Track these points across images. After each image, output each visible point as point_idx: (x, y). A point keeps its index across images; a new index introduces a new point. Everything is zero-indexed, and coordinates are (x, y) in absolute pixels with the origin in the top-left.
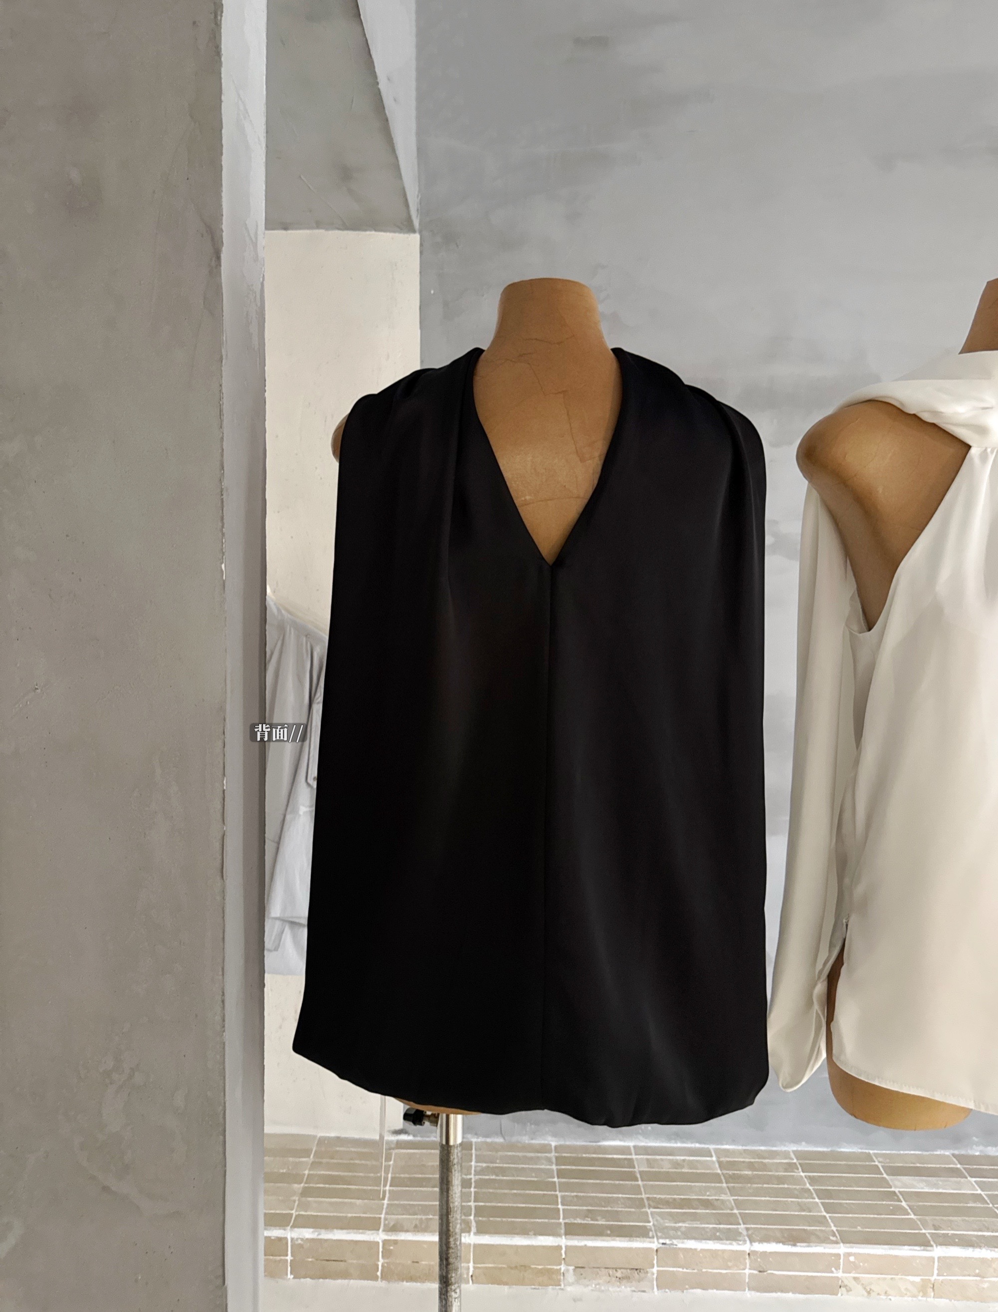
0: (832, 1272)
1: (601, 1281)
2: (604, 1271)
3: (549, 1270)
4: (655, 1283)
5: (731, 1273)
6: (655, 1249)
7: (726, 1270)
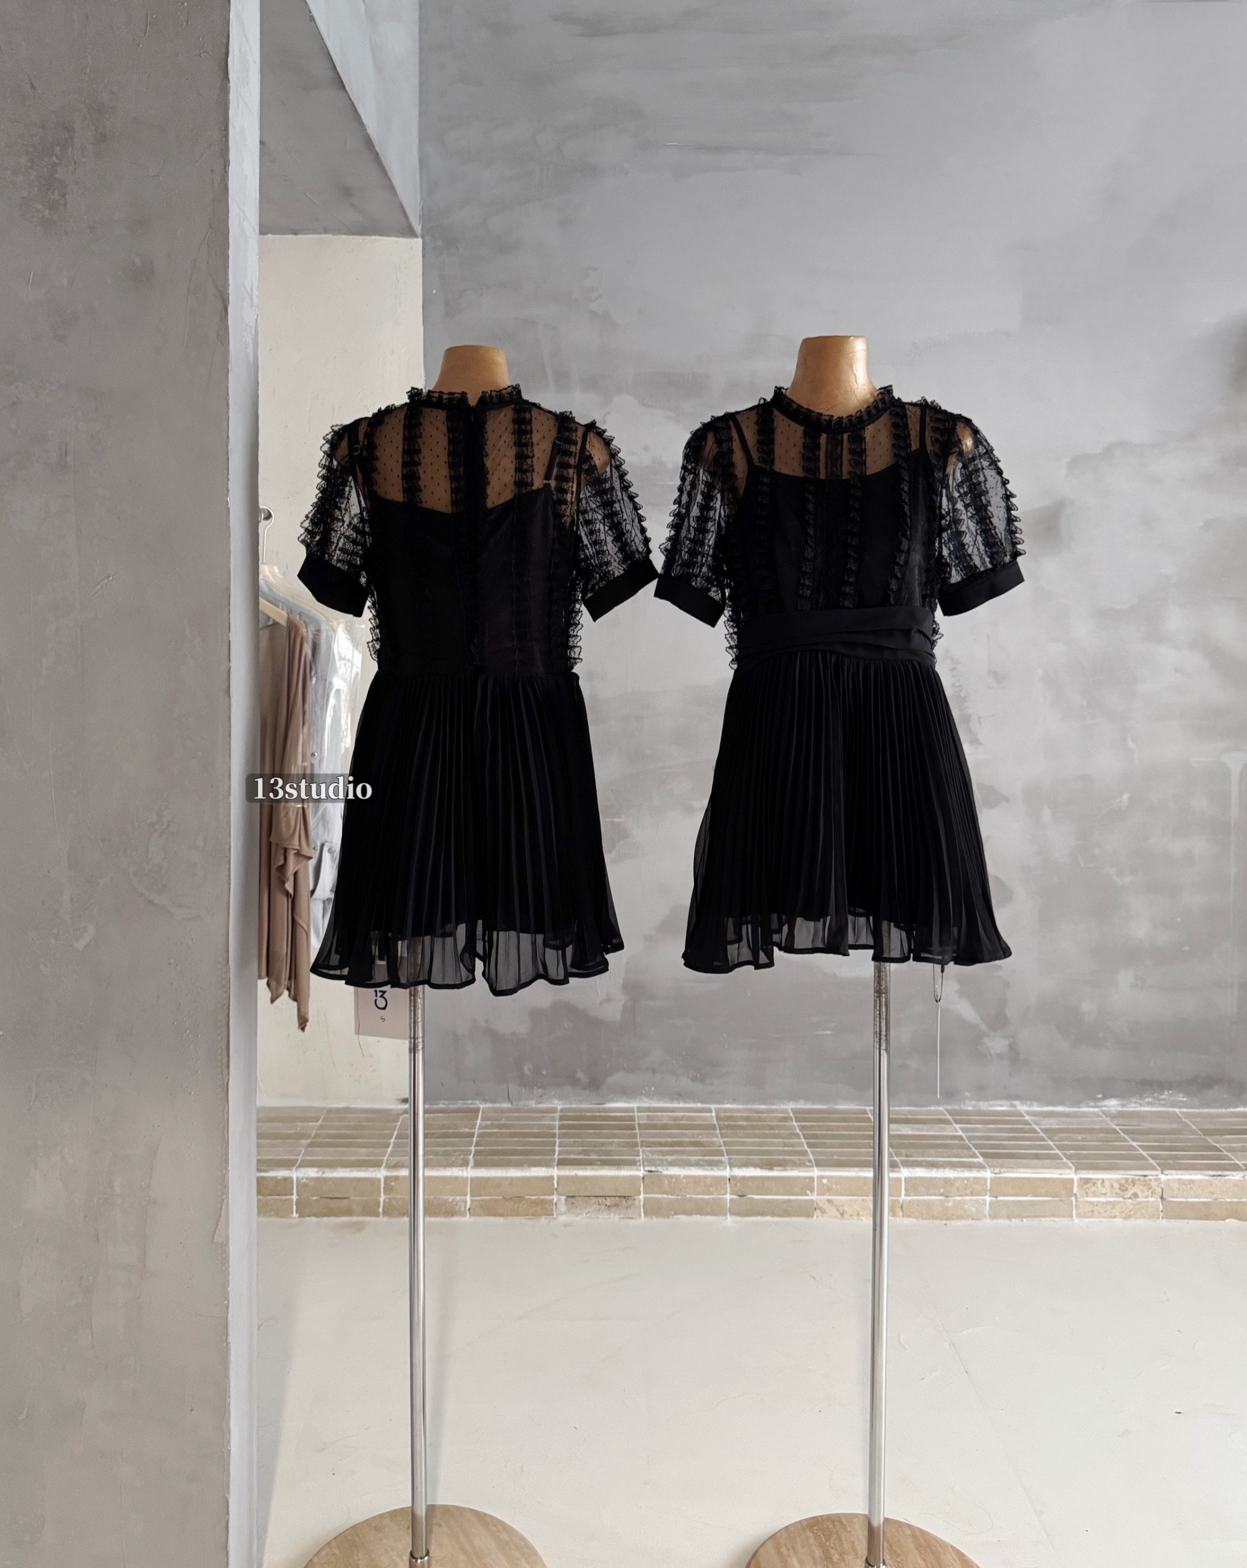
0: (808, 1195)
1: (591, 1210)
2: (594, 1200)
3: (542, 1201)
4: (642, 1210)
5: (713, 1199)
6: (642, 1176)
7: (708, 1195)
